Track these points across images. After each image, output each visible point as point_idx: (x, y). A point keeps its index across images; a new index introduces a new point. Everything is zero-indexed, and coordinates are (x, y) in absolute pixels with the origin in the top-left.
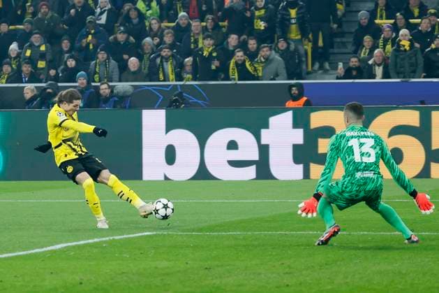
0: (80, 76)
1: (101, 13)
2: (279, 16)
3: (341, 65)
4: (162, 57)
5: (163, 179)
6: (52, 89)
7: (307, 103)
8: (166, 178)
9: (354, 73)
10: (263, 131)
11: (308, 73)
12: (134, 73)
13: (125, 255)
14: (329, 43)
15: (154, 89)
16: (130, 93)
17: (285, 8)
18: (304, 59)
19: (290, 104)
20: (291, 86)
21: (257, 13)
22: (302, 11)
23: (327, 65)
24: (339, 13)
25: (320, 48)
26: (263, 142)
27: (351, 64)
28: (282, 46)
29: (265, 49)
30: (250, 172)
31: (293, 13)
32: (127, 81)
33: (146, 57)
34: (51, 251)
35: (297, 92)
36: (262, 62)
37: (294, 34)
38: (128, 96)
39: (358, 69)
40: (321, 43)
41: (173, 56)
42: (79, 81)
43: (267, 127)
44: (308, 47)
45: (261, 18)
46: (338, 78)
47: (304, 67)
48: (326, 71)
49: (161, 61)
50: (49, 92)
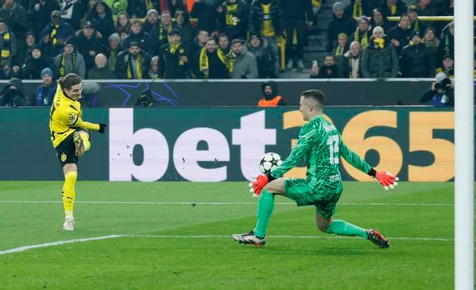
0: (45, 73)
1: (67, 7)
2: (252, 12)
3: (315, 63)
4: (130, 55)
5: (130, 179)
6: (15, 86)
7: (281, 103)
8: (134, 179)
9: (329, 72)
10: (235, 132)
11: (282, 72)
12: (101, 70)
13: (90, 258)
14: (304, 41)
15: (122, 87)
16: (96, 91)
17: (257, 4)
18: (277, 57)
19: (263, 103)
20: (264, 85)
21: (229, 8)
22: (276, 6)
23: (301, 64)
24: (315, 10)
25: (295, 45)
26: (235, 142)
27: (326, 63)
28: (255, 43)
29: (237, 44)
30: (221, 173)
31: (266, 8)
32: (93, 78)
33: (113, 53)
34: (15, 253)
35: (270, 91)
36: (233, 58)
37: (268, 31)
38: (94, 94)
39: (333, 67)
40: (295, 41)
41: (141, 53)
42: (44, 78)
43: (238, 126)
44: (282, 44)
45: (234, 14)
46: (312, 77)
47: (277, 65)
48: (300, 70)
49: (129, 59)
50: (13, 90)
